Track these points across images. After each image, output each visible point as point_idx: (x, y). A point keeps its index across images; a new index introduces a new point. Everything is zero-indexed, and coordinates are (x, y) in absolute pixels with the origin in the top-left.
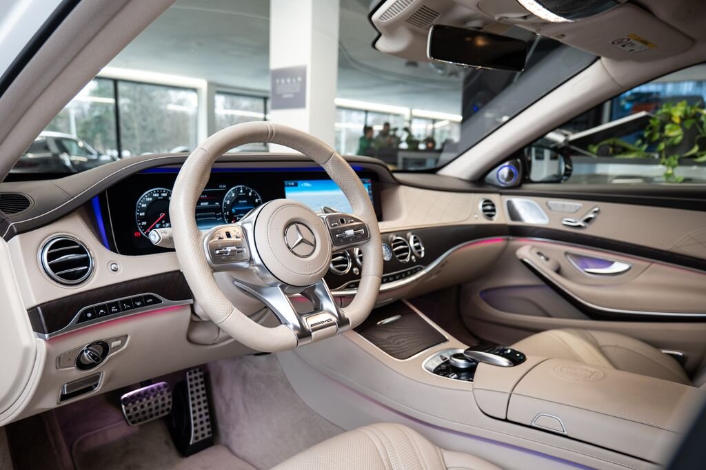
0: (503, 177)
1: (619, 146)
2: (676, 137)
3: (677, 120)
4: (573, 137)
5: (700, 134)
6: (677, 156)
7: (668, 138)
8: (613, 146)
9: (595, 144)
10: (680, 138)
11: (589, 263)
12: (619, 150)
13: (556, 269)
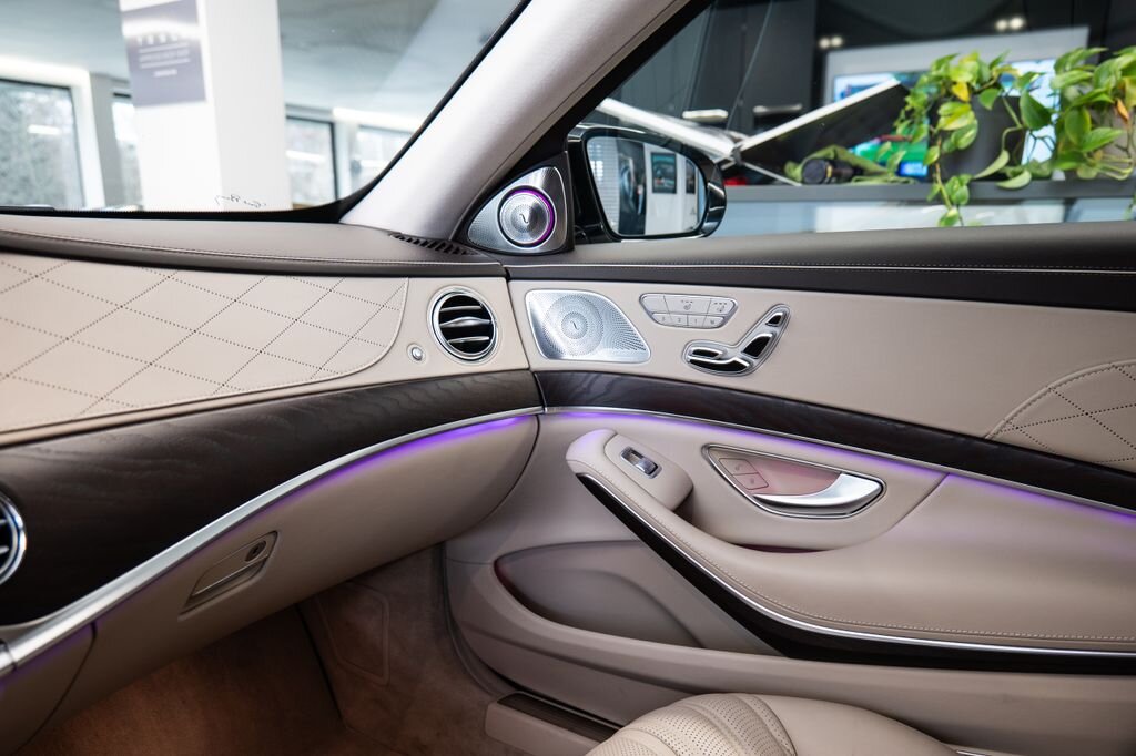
0: (514, 224)
1: (846, 164)
2: (963, 131)
3: (963, 94)
4: (749, 142)
5: (1012, 124)
6: (966, 178)
7: (945, 134)
8: (834, 162)
9: (797, 161)
10: (971, 133)
11: (771, 476)
12: (847, 171)
13: (676, 501)
